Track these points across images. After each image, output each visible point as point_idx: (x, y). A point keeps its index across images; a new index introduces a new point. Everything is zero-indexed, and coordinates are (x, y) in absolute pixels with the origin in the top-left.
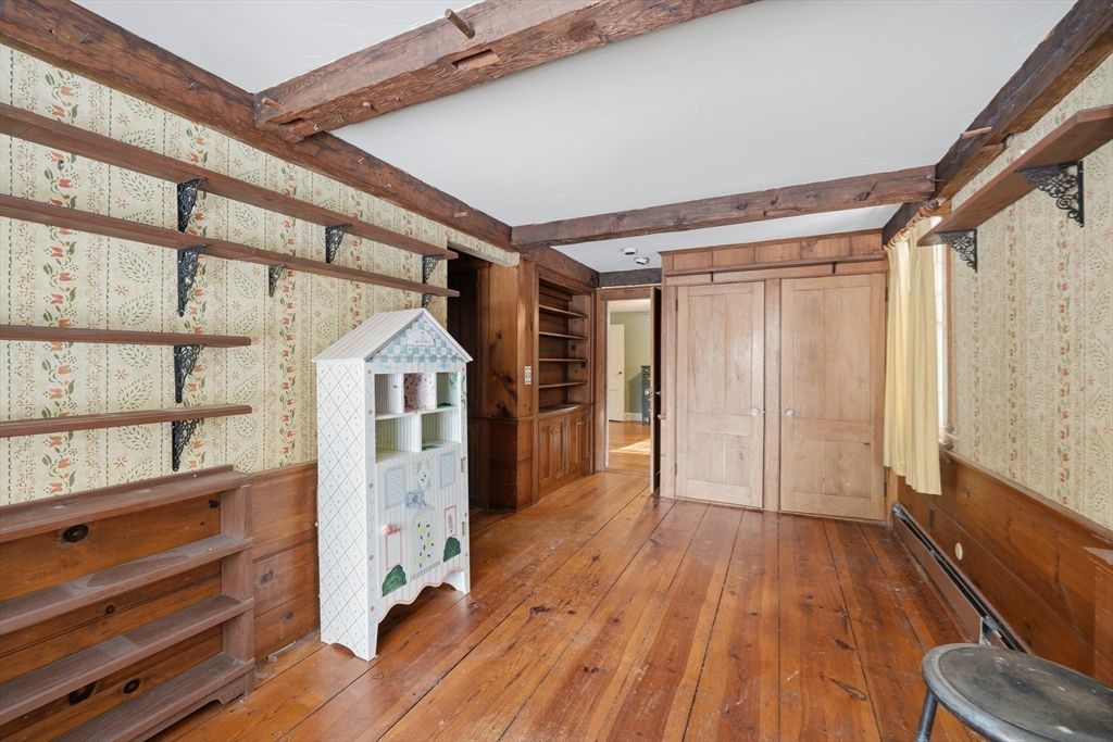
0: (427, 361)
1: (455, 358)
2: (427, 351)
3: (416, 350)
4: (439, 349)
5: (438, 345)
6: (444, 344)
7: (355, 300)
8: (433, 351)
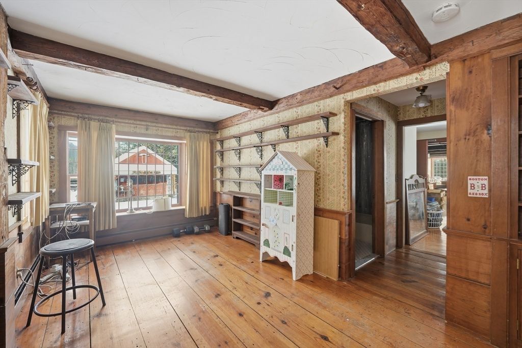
0: (280, 170)
1: (291, 169)
2: (280, 167)
3: (276, 166)
4: (284, 166)
5: (284, 164)
6: (286, 163)
7: (296, 148)
8: (282, 166)
